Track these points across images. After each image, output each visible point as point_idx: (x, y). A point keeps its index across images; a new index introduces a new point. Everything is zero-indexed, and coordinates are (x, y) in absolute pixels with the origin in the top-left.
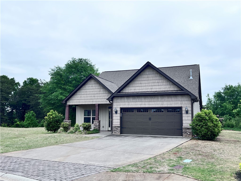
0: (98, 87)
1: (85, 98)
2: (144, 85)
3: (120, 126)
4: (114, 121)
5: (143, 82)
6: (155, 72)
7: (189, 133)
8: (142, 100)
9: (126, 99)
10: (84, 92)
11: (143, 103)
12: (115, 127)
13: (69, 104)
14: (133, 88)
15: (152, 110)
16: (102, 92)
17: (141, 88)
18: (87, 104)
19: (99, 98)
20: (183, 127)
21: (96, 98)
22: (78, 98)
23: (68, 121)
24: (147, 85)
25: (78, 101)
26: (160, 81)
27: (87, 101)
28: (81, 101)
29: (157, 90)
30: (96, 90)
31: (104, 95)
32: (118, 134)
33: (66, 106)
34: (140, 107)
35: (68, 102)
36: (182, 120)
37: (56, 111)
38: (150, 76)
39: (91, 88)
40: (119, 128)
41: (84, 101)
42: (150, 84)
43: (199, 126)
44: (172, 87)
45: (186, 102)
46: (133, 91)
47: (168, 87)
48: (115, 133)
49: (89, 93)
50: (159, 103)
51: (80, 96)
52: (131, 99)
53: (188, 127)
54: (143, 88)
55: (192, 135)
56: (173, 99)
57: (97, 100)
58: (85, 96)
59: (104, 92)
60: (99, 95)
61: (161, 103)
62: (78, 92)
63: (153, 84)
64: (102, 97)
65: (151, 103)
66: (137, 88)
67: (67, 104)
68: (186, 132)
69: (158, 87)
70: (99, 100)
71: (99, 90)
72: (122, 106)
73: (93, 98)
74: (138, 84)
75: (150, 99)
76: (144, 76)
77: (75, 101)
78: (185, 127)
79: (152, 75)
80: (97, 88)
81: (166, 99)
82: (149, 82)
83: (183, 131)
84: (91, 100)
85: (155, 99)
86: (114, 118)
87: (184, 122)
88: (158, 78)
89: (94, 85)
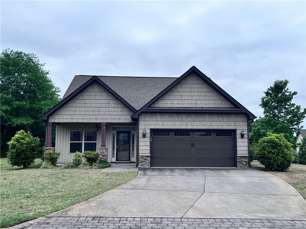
0: (106, 98)
1: (83, 113)
2: (186, 98)
3: (150, 155)
4: (140, 148)
5: (184, 94)
6: (201, 81)
7: (244, 163)
8: (183, 119)
9: (159, 117)
10: (80, 104)
11: (185, 123)
12: (142, 157)
13: (53, 121)
14: (169, 102)
15: (196, 133)
16: (113, 105)
17: (180, 102)
18: (86, 122)
19: (107, 113)
20: (238, 155)
21: (103, 113)
22: (71, 113)
23: (52, 149)
24: (189, 98)
25: (70, 117)
26: (208, 94)
27: (86, 117)
28: (75, 117)
29: (204, 106)
30: (102, 101)
31: (116, 109)
32: (148, 167)
33: (48, 124)
34: (180, 128)
35: (50, 117)
36: (237, 146)
37: (29, 132)
38: (194, 86)
39: (94, 98)
40: (149, 159)
41: (80, 117)
42: (195, 98)
43: (273, 153)
44: (223, 103)
45: (241, 124)
46: (170, 106)
47: (218, 102)
48: (142, 165)
49: (89, 105)
50: (206, 123)
51: (73, 109)
52: (167, 117)
53: (244, 155)
54: (184, 102)
55: (248, 166)
56: (225, 118)
57: (104, 117)
58: (83, 109)
59: (116, 106)
60: (107, 109)
61: (209, 123)
62: (70, 102)
63: (198, 98)
64: (112, 113)
65: (195, 123)
66: (175, 102)
67: (49, 121)
68: (241, 162)
69: (204, 102)
70: (107, 117)
71: (106, 102)
72: (153, 127)
73: (97, 113)
74: (176, 96)
75: (195, 118)
76: (186, 86)
77: (65, 117)
78: (241, 155)
79: (197, 86)
80: (103, 98)
81: (216, 118)
82: (193, 94)
83: (238, 160)
84: (94, 117)
85: (201, 118)
86: (141, 144)
87: (239, 149)
88: (205, 90)
89: (98, 94)
